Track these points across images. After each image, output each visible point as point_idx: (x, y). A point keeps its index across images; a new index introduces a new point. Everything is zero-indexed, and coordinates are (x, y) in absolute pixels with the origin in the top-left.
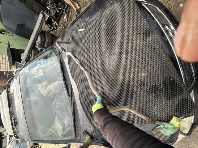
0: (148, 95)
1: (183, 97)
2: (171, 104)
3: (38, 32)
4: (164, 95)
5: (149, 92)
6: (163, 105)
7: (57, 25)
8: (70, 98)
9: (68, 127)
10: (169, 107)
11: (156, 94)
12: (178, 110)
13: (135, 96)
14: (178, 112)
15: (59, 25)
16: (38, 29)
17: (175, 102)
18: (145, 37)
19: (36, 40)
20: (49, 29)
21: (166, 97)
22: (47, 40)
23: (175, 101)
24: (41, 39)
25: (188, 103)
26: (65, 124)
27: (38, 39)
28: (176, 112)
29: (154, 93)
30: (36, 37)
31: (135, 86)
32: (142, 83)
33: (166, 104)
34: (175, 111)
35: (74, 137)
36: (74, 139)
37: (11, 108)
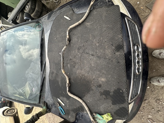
0: (100, 95)
1: (124, 106)
2: (114, 108)
8: (42, 73)
9: (35, 94)
11: (106, 97)
18: (116, 50)
21: (112, 102)
22: (37, 9)
23: (117, 107)
24: (31, 6)
26: (33, 91)
27: (28, 4)
31: (94, 85)
32: (99, 85)
33: (110, 106)
36: (38, 104)
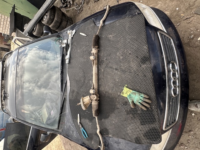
0: (127, 114)
1: (154, 127)
2: (143, 129)
3: (49, 7)
4: (140, 120)
5: (128, 113)
6: (136, 127)
7: (71, 2)
8: (63, 94)
9: (54, 118)
10: (141, 130)
11: (133, 116)
12: (147, 135)
13: (116, 111)
14: (146, 137)
15: (73, 4)
16: (50, 4)
17: (146, 128)
18: (141, 63)
19: (45, 14)
20: (61, 5)
21: (141, 121)
22: (56, 19)
24: (50, 16)
25: (156, 133)
26: (52, 114)
27: (47, 14)
28: (145, 137)
29: (132, 115)
30: (45, 12)
31: (119, 103)
32: (125, 103)
33: (139, 127)
34: (144, 135)
35: (57, 129)
36: (56, 130)
37: (3, 81)
